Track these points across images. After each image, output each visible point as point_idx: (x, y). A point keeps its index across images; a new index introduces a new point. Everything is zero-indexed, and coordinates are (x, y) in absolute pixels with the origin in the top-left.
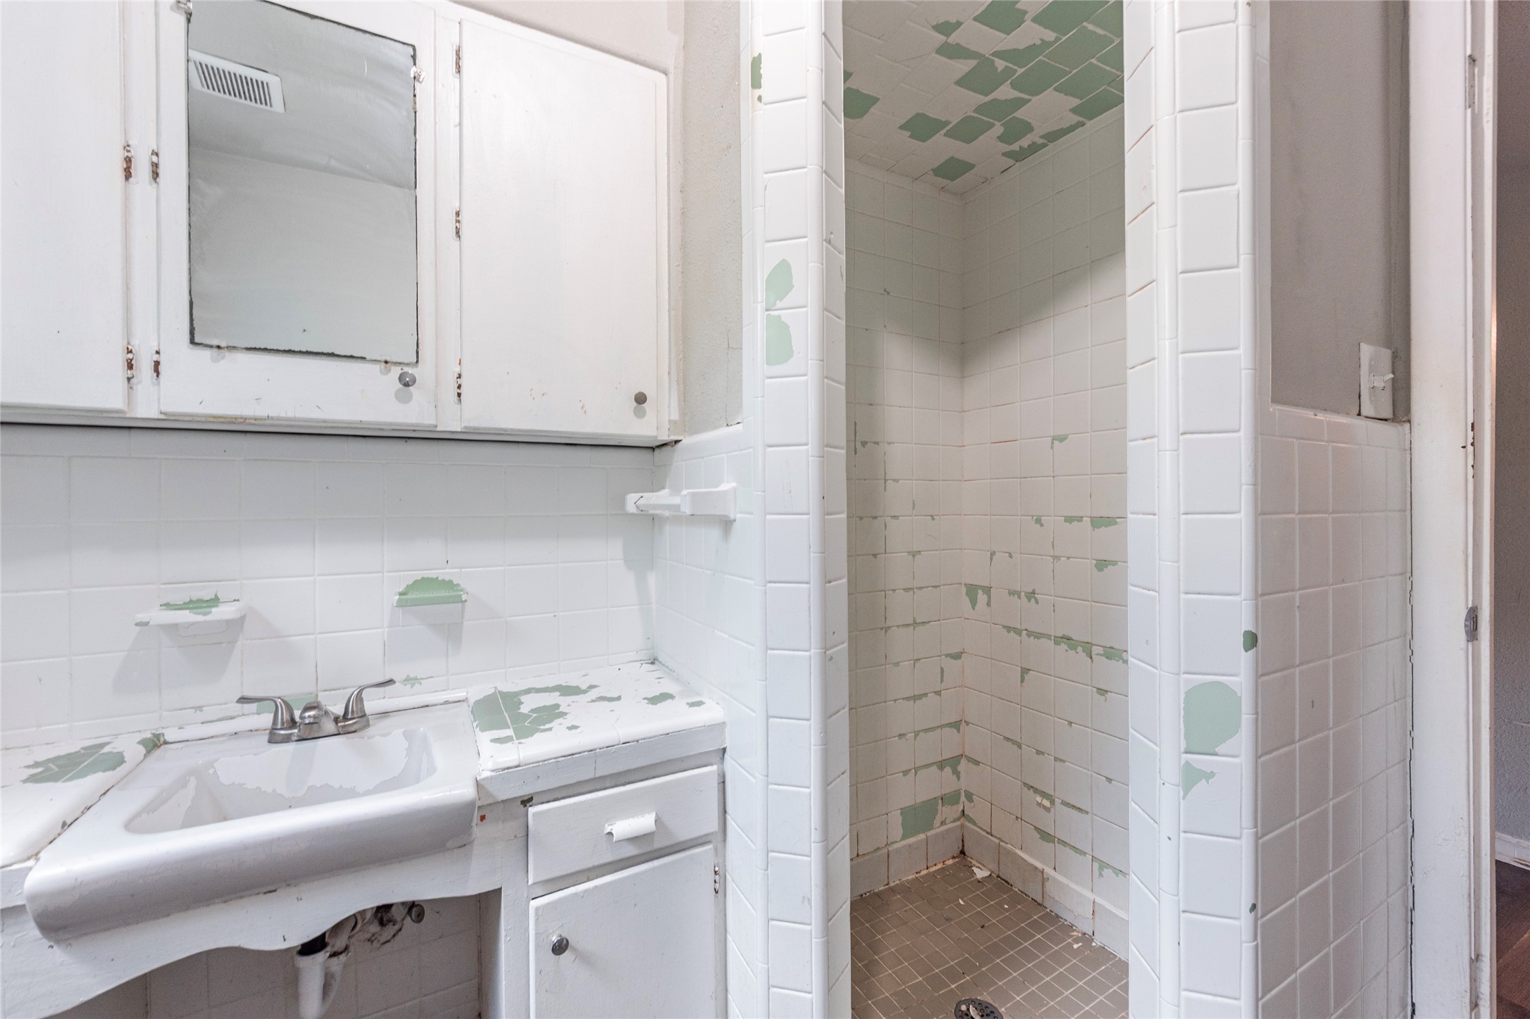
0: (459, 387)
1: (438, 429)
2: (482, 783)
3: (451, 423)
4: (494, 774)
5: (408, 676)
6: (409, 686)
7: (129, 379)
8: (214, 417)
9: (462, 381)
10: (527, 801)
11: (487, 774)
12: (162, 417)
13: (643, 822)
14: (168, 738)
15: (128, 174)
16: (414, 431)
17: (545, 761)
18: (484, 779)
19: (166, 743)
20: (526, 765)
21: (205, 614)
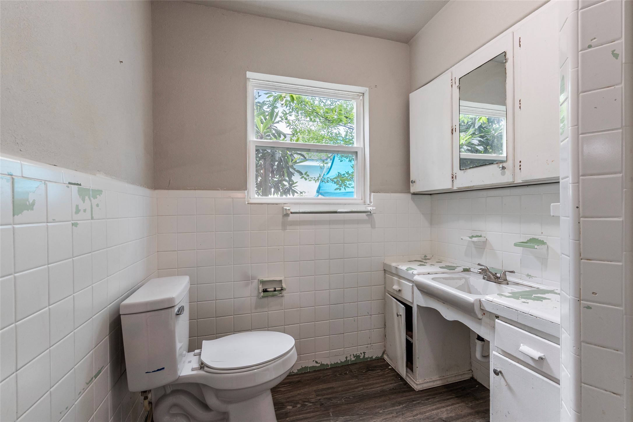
0: (520, 165)
1: (515, 183)
2: (481, 301)
3: (519, 180)
4: (485, 300)
5: (528, 274)
6: (529, 278)
7: (453, 181)
8: (465, 187)
9: (521, 164)
10: (497, 317)
11: (484, 300)
12: (457, 189)
13: (536, 354)
14: (471, 270)
15: (452, 133)
16: (510, 184)
17: (500, 305)
18: (482, 300)
19: (471, 271)
20: (494, 303)
21: (472, 239)
